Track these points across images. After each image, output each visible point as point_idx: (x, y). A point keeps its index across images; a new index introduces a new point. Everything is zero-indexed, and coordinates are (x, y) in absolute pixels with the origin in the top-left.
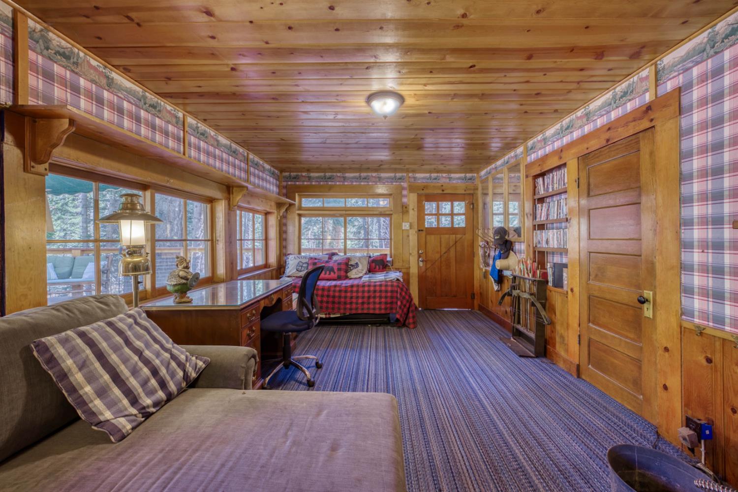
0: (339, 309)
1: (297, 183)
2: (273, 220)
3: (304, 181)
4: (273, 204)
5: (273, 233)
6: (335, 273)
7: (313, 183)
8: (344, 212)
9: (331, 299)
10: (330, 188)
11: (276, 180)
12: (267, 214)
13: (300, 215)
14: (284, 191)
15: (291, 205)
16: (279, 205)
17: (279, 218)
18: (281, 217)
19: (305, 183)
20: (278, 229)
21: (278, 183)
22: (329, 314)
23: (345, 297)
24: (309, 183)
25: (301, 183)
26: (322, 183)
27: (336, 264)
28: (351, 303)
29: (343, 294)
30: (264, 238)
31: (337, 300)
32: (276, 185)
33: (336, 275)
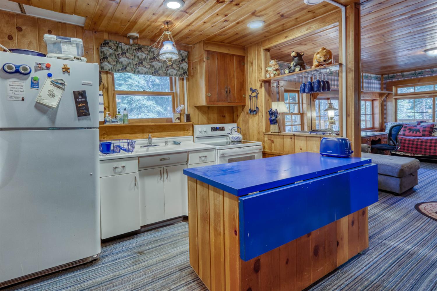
0: (421, 152)
1: (394, 80)
2: (377, 104)
3: (399, 78)
4: (377, 95)
5: (377, 110)
6: (420, 132)
7: (406, 79)
8: (432, 94)
9: (414, 146)
10: (420, 80)
11: (379, 81)
12: (373, 100)
13: (396, 99)
14: (385, 86)
15: (389, 94)
16: (381, 95)
17: (381, 102)
18: (382, 101)
19: (400, 79)
20: (380, 108)
21: (380, 82)
22: (414, 154)
23: (426, 146)
24: (403, 79)
25: (397, 80)
26: (412, 78)
27: (422, 127)
28: (430, 149)
29: (424, 144)
30: (371, 113)
31: (419, 146)
32: (379, 84)
33: (421, 134)
